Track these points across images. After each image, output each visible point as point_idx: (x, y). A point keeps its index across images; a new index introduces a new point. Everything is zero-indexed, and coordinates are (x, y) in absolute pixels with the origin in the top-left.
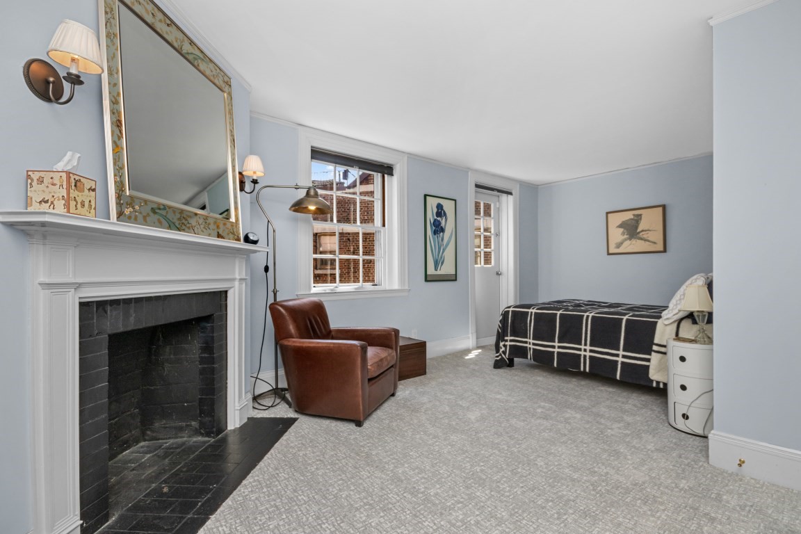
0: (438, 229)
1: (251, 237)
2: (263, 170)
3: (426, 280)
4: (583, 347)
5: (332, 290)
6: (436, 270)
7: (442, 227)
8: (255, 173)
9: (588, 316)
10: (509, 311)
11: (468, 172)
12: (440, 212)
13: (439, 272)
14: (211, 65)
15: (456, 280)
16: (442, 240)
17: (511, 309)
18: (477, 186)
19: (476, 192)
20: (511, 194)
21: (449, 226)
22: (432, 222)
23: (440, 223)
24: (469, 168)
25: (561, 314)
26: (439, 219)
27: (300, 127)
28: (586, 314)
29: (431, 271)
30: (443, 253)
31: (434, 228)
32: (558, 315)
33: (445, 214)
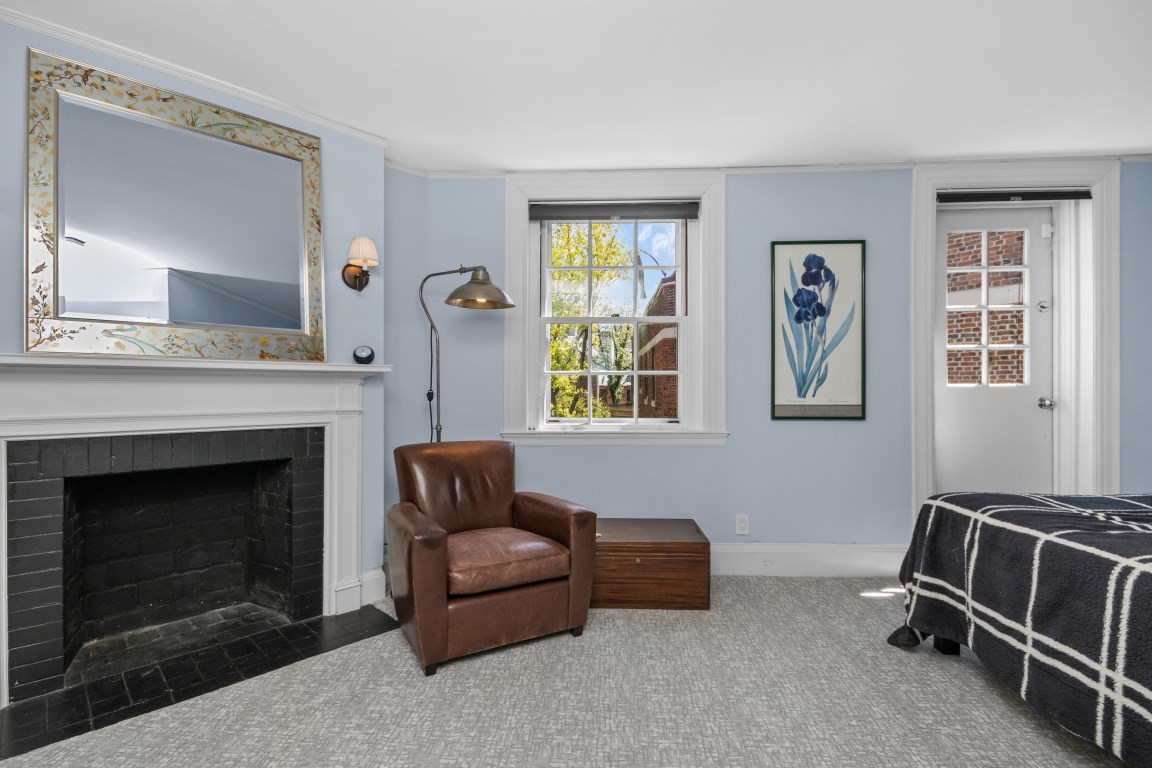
0: (808, 309)
1: (364, 354)
2: (377, 257)
3: (774, 417)
4: (1102, 669)
5: (576, 428)
6: (801, 393)
7: (820, 306)
8: (365, 261)
9: (1127, 570)
10: (930, 506)
11: (910, 170)
12: (816, 271)
13: (809, 400)
14: (268, 131)
15: (863, 418)
16: (822, 331)
17: (938, 503)
18: (943, 198)
19: (939, 212)
20: (1087, 195)
21: (842, 302)
22: (791, 296)
23: (814, 297)
24: (913, 162)
25: (1047, 542)
26: (811, 288)
27: (508, 177)
28: (1123, 562)
29: (787, 395)
30: (823, 359)
31: (796, 309)
32: (1039, 545)
33: (830, 276)
